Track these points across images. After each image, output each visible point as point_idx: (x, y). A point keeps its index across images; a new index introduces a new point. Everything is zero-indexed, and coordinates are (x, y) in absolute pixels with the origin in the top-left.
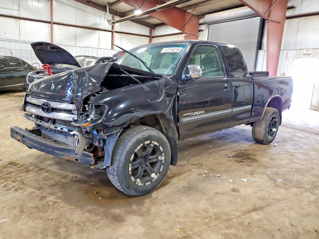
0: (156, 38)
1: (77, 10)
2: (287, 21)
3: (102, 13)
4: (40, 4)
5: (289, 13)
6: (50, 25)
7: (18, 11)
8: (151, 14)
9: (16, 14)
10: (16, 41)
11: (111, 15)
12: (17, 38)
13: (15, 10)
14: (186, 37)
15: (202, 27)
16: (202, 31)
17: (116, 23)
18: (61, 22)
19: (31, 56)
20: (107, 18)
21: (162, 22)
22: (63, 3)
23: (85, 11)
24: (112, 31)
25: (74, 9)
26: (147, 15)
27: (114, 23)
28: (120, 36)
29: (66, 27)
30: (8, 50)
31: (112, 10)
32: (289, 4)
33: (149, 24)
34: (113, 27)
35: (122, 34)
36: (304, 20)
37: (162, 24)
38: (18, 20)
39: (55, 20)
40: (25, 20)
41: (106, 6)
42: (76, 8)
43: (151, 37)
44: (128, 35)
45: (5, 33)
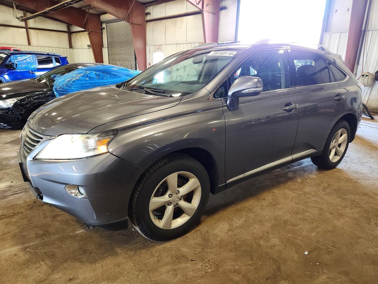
2: (148, 23)
5: (148, 18)
14: (89, 34)
15: (104, 26)
16: (103, 28)
20: (16, 15)
24: (25, 27)
27: (23, 20)
28: (35, 32)
32: (147, 11)
34: (26, 24)
35: (37, 31)
36: (155, 24)
43: (69, 33)
44: (45, 31)
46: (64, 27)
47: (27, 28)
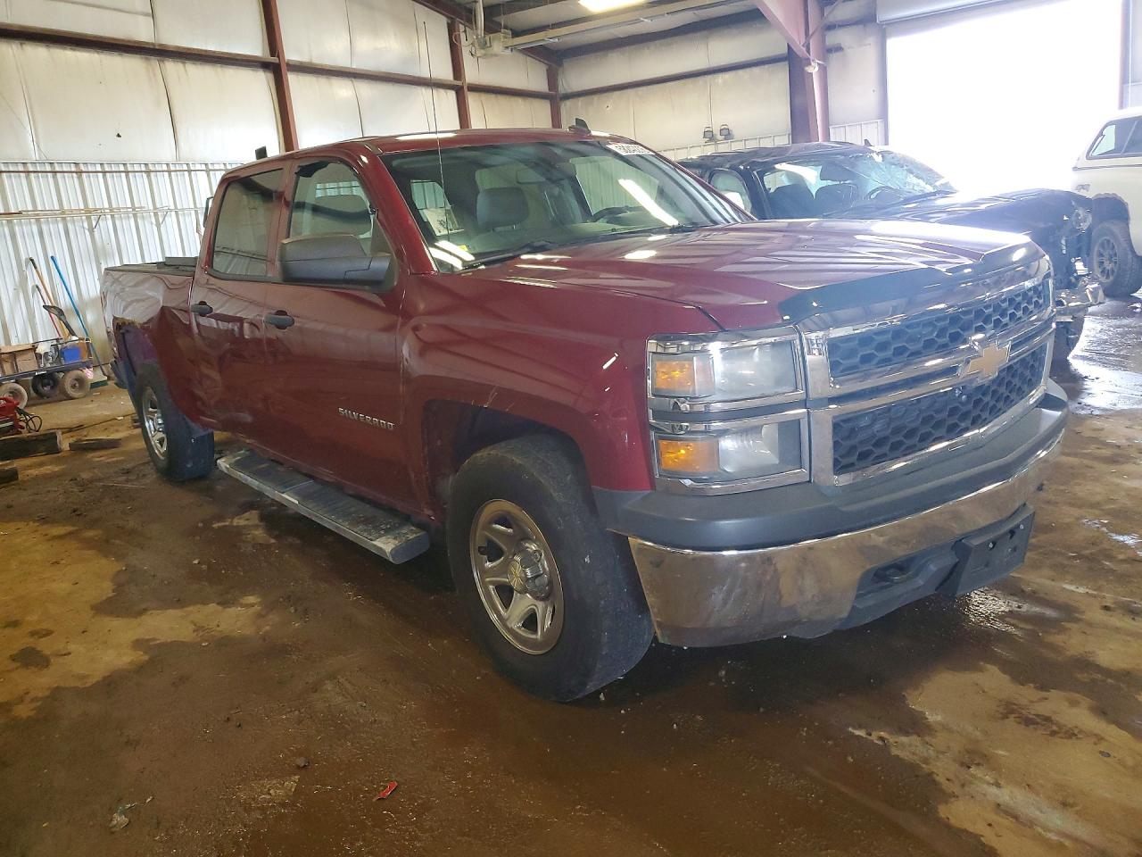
0: (580, 101)
3: (420, 11)
7: (151, 19)
9: (142, 32)
13: (136, 13)
16: (839, 49)
28: (480, 104)
29: (323, 81)
34: (457, 69)
35: (483, 98)
38: (154, 61)
43: (554, 99)
44: (499, 97)
45: (119, 136)
46: (537, 77)
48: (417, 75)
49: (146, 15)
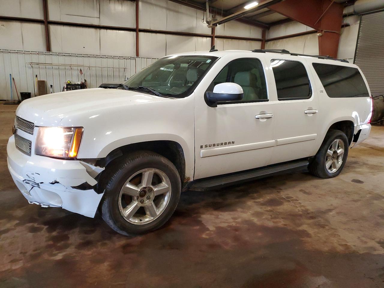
0: (272, 42)
1: (168, 11)
3: (200, 12)
4: (123, 7)
6: (134, 33)
7: (99, 19)
8: (271, 7)
9: (96, 22)
10: (96, 57)
11: (211, 15)
12: (97, 52)
13: (95, 18)
14: (321, 36)
15: (348, 20)
16: (347, 25)
17: (218, 24)
18: (148, 28)
19: (112, 75)
20: (207, 18)
21: (287, 18)
22: (151, 4)
23: (177, 12)
24: (212, 35)
25: (164, 10)
26: (266, 9)
27: (215, 25)
28: (222, 42)
29: (154, 34)
30: (87, 68)
31: (213, 7)
33: (263, 23)
34: (213, 31)
35: (225, 40)
37: (287, 21)
38: (98, 30)
39: (141, 27)
40: (107, 30)
41: (205, 3)
42: (167, 9)
43: (264, 41)
44: (234, 40)
45: (84, 47)
46: (255, 33)
47: (213, 37)
48: (192, 33)
49: (98, 18)
